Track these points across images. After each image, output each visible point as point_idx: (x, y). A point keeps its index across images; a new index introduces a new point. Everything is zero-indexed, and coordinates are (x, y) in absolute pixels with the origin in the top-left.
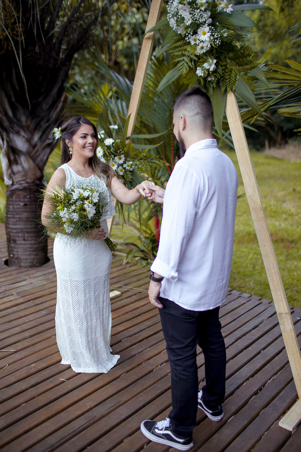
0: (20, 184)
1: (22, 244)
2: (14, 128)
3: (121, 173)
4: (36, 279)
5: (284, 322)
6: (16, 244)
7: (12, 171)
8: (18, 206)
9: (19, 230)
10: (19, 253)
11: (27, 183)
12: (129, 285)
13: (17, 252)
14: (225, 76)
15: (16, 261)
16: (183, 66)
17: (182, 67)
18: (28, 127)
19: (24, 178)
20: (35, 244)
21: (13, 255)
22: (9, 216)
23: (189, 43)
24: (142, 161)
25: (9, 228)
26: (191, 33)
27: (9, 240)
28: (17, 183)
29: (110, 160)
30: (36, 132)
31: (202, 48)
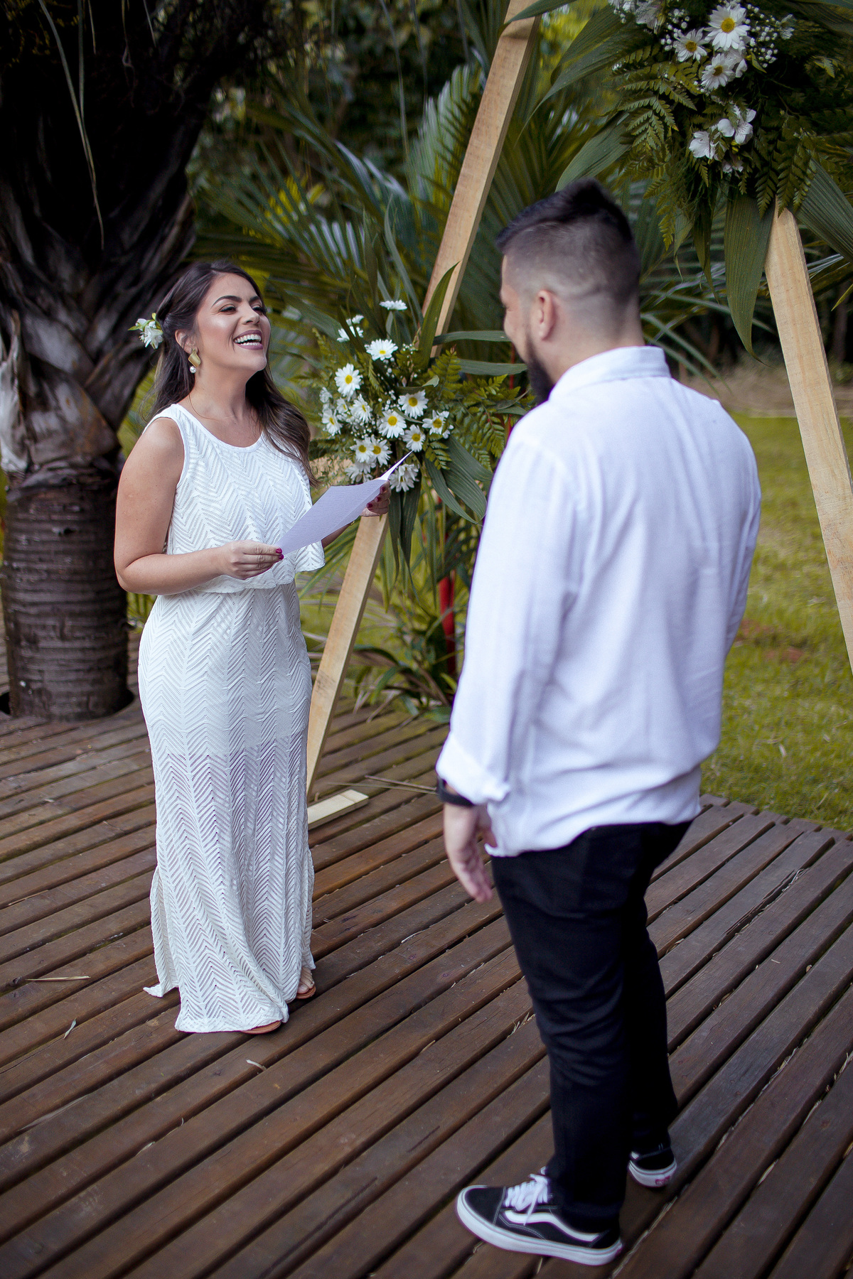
0: (51, 470)
1: (55, 649)
2: (39, 300)
3: (417, 446)
4: (104, 754)
6: (38, 650)
7: (29, 429)
8: (45, 537)
9: (47, 609)
10: (47, 677)
11: (73, 466)
12: (385, 773)
13: (41, 672)
14: (775, 160)
15: (37, 700)
16: (647, 125)
17: (643, 128)
18: (78, 297)
19: (63, 453)
20: (93, 649)
21: (28, 681)
22: (15, 565)
23: (671, 55)
24: (481, 409)
25: (15, 601)
26: (684, 25)
27: (14, 638)
28: (41, 465)
29: (384, 406)
30: (103, 311)
31: (718, 71)
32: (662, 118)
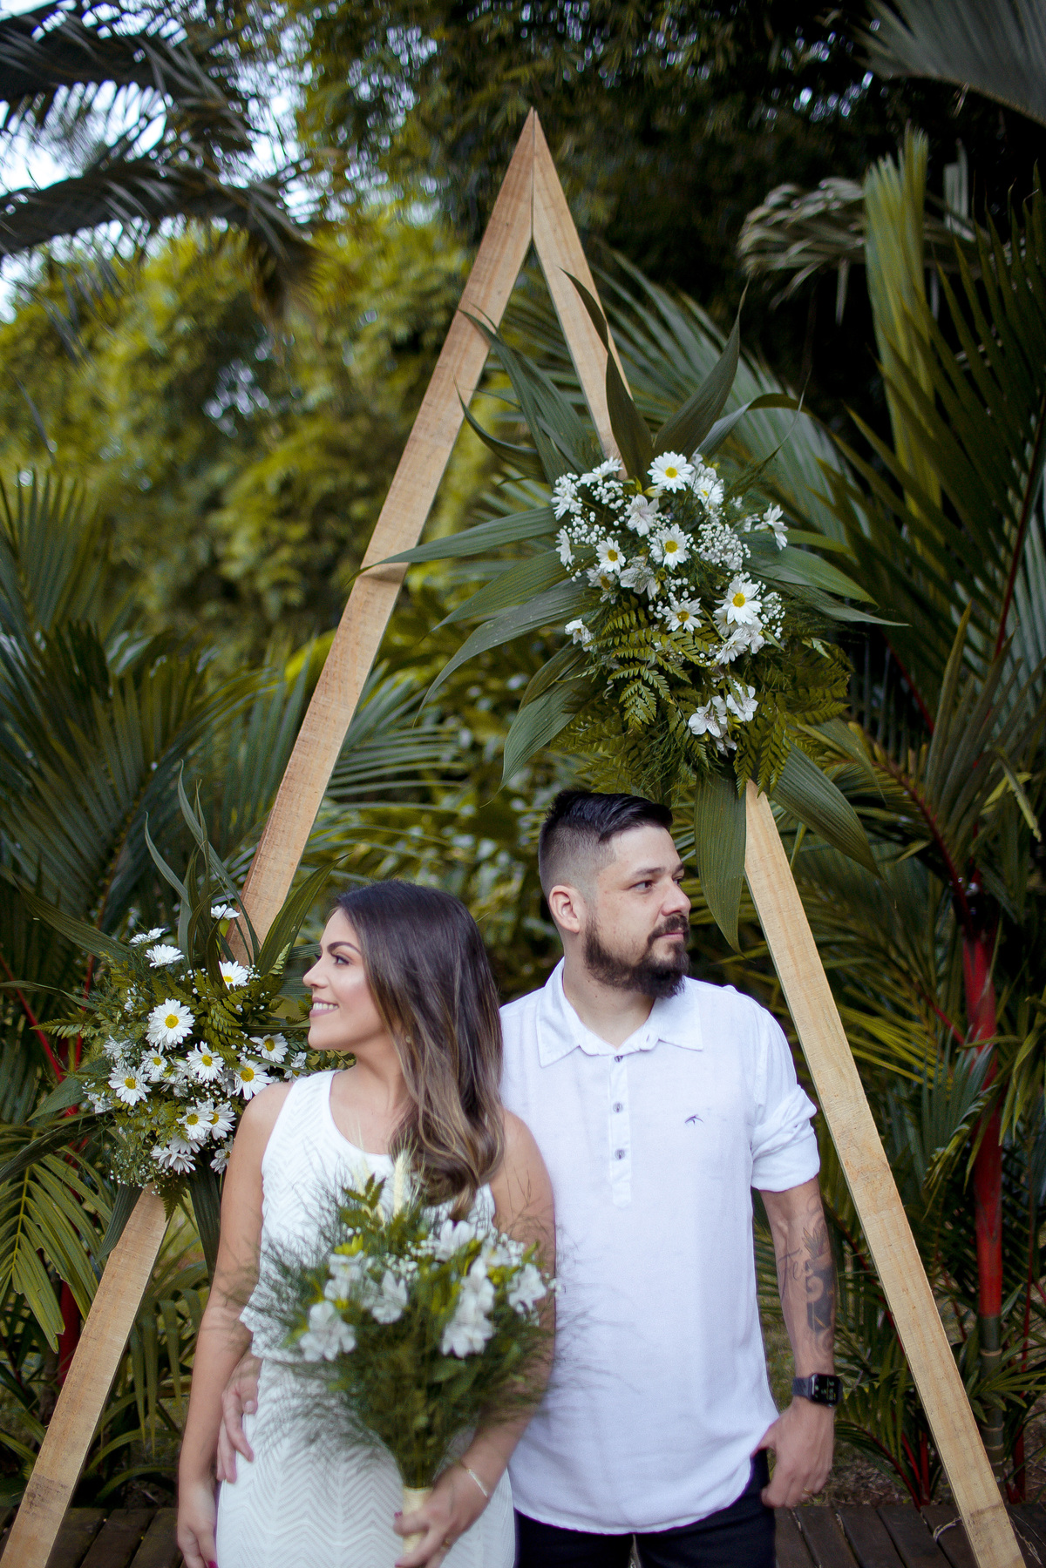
5: (991, 1541)
16: (637, 697)
17: (633, 699)
23: (661, 623)
31: (734, 646)
32: (655, 689)
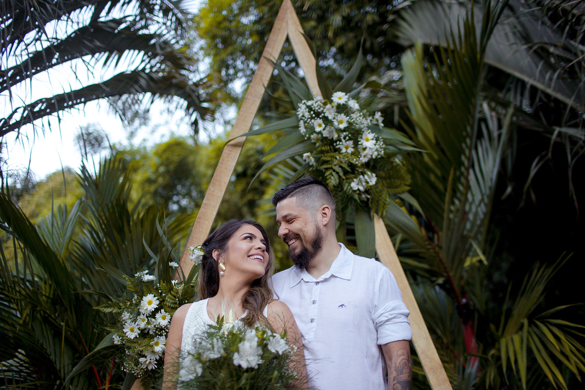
17: (329, 176)
32: (337, 173)
